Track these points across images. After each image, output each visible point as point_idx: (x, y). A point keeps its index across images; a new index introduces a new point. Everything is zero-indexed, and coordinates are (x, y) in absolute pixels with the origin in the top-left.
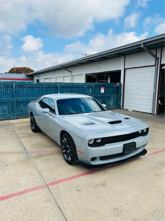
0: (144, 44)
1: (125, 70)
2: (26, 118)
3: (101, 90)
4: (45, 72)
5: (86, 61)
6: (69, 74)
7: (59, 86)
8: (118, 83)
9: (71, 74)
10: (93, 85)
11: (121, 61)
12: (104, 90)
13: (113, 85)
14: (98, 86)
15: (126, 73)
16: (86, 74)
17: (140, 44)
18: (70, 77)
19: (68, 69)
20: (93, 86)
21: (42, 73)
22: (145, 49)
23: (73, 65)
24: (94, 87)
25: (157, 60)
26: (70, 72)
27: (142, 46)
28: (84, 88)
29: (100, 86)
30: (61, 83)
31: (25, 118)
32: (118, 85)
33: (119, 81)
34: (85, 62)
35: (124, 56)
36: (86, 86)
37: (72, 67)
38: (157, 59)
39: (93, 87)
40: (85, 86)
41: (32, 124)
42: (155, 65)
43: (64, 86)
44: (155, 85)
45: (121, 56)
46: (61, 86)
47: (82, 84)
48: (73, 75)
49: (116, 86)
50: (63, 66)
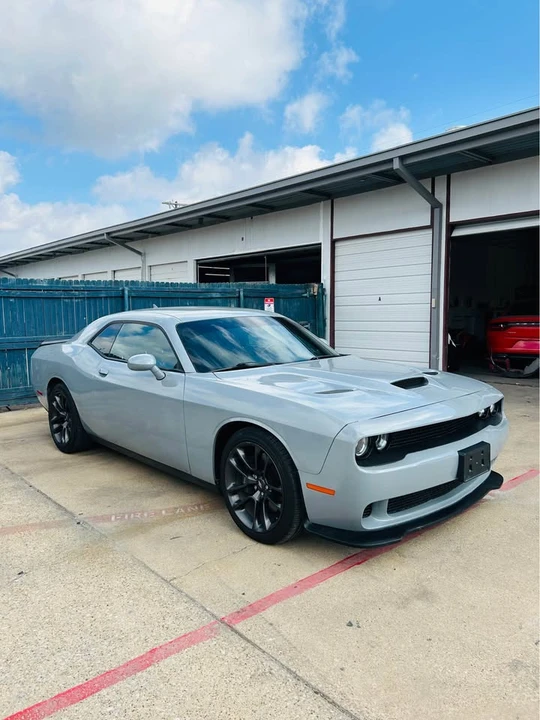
0: (402, 158)
1: (333, 242)
2: (10, 410)
3: (266, 306)
4: (40, 259)
5: (201, 219)
6: (137, 261)
7: (126, 292)
8: (316, 285)
9: (144, 262)
10: (239, 292)
11: (319, 217)
12: (272, 306)
13: (300, 291)
14: (255, 295)
15: (338, 252)
16: (197, 260)
17: (391, 161)
18: (140, 271)
19: (129, 244)
20: (242, 294)
21: (28, 262)
22: (405, 174)
23: (150, 233)
24: (245, 297)
25: (437, 211)
26: (139, 253)
27: (396, 165)
29: (263, 295)
30: (133, 281)
31: (6, 411)
32: (316, 290)
33: (317, 279)
34: (196, 221)
35: (330, 201)
36: (218, 295)
37: (147, 237)
38: (435, 205)
39: (239, 297)
40: (214, 295)
41: (55, 426)
42: (431, 227)
43: (144, 294)
44: (435, 286)
45: (319, 201)
46: (133, 294)
47: (204, 286)
48: (148, 264)
49: (310, 296)
50: (114, 235)
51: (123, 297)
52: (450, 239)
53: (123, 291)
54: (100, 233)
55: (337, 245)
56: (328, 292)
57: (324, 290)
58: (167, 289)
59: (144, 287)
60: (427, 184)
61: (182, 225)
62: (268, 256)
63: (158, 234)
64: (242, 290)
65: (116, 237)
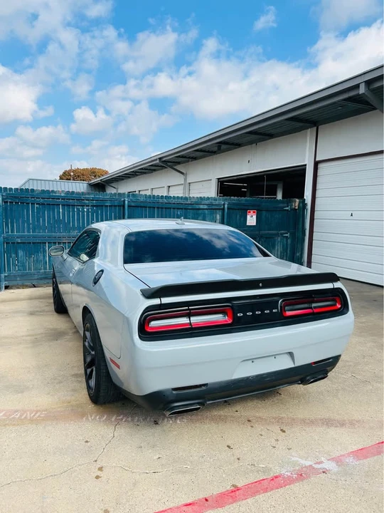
1: (316, 164)
2: (35, 287)
3: (248, 217)
6: (180, 179)
7: (126, 202)
8: (297, 200)
9: (185, 180)
10: (224, 204)
11: (306, 142)
12: (255, 217)
13: (281, 205)
14: (239, 207)
15: (320, 172)
16: (218, 179)
17: (357, 86)
18: (182, 187)
20: (226, 206)
22: (372, 99)
24: (228, 209)
26: (182, 173)
28: (200, 211)
29: (246, 208)
31: (31, 287)
32: (297, 204)
33: (301, 195)
35: (315, 128)
36: (206, 207)
37: (188, 161)
39: (223, 209)
40: (202, 207)
43: (142, 205)
45: (307, 128)
46: (133, 204)
48: (189, 181)
49: (291, 209)
50: (164, 159)
51: (124, 206)
53: (124, 201)
54: (155, 158)
55: (320, 166)
56: (309, 207)
57: (305, 205)
59: (142, 199)
63: (195, 159)
64: (227, 203)
65: (165, 161)
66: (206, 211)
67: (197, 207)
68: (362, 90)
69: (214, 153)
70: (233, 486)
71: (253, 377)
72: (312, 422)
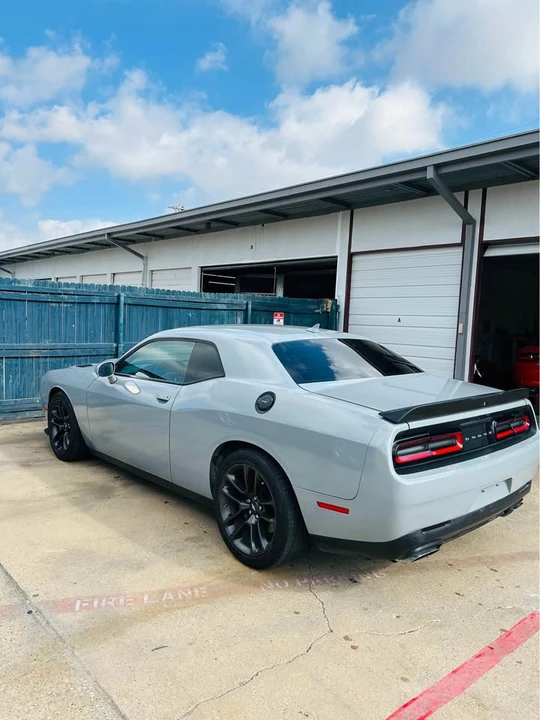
0: (437, 167)
1: (351, 256)
3: (275, 321)
4: (38, 258)
5: (208, 223)
6: (138, 264)
8: (328, 301)
9: (145, 265)
10: (247, 304)
11: (337, 228)
12: (282, 319)
13: (312, 307)
14: (264, 308)
15: (355, 267)
16: (202, 268)
17: (424, 169)
18: (141, 275)
19: (131, 247)
21: (25, 260)
22: (439, 185)
23: (154, 235)
24: (252, 310)
25: (469, 228)
26: (141, 256)
28: (217, 313)
29: (272, 309)
30: (130, 288)
32: (329, 306)
33: (331, 294)
34: (203, 227)
35: (349, 212)
36: (224, 307)
37: (150, 240)
39: (246, 310)
40: (219, 306)
42: (462, 244)
43: (143, 302)
44: (463, 310)
45: (338, 210)
46: (130, 302)
47: (209, 296)
48: (150, 268)
49: (323, 312)
50: (115, 236)
51: (118, 304)
52: (482, 260)
53: (119, 297)
54: (101, 233)
55: (355, 259)
56: (342, 309)
57: (338, 307)
58: (168, 297)
59: (142, 295)
60: (460, 196)
61: (188, 230)
62: (278, 267)
63: (162, 237)
64: (250, 302)
65: (117, 239)
66: (225, 313)
67: (213, 306)
68: (430, 174)
69: (196, 232)
70: (502, 630)
71: (483, 508)
72: (513, 558)
